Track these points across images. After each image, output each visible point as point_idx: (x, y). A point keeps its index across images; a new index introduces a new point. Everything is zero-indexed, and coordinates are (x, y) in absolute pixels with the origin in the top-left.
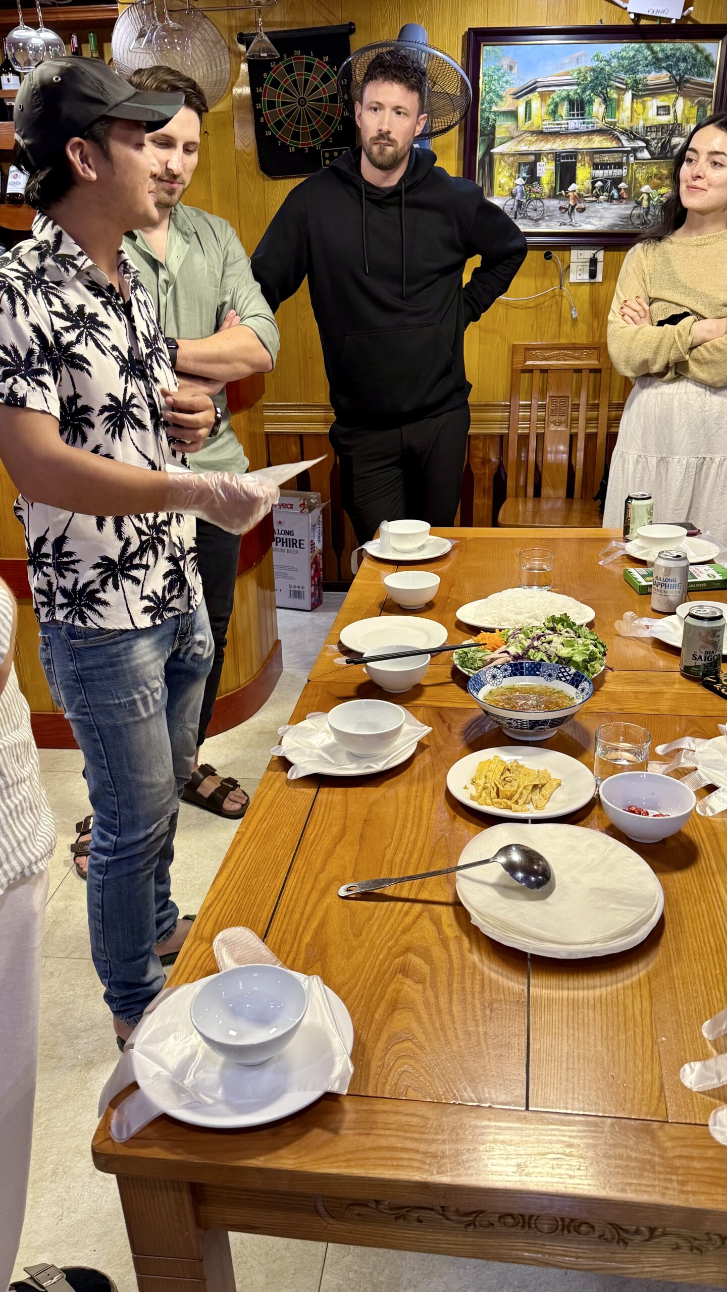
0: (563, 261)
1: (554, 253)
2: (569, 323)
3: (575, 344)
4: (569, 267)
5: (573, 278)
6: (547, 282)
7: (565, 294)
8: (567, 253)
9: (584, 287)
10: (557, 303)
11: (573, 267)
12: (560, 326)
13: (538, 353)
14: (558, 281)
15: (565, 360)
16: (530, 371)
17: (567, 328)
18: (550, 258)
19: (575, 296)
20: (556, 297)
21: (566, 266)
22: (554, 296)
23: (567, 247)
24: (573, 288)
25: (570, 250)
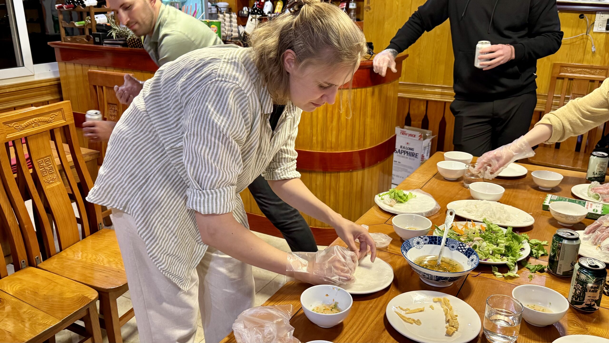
0: (590, 20)
1: (586, 15)
2: (590, 54)
3: (592, 66)
4: (594, 23)
5: (595, 29)
6: (579, 31)
7: (589, 38)
8: (594, 15)
9: (602, 35)
10: (584, 42)
11: (596, 23)
12: (584, 55)
13: (569, 69)
14: (586, 31)
15: (585, 74)
16: (563, 78)
17: (588, 57)
18: (583, 18)
19: (596, 40)
20: (584, 40)
21: (592, 22)
22: (582, 39)
23: (594, 12)
24: (595, 35)
25: (596, 14)
